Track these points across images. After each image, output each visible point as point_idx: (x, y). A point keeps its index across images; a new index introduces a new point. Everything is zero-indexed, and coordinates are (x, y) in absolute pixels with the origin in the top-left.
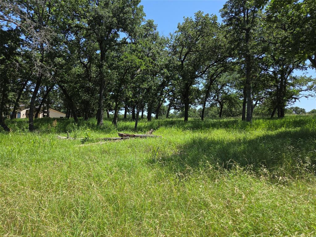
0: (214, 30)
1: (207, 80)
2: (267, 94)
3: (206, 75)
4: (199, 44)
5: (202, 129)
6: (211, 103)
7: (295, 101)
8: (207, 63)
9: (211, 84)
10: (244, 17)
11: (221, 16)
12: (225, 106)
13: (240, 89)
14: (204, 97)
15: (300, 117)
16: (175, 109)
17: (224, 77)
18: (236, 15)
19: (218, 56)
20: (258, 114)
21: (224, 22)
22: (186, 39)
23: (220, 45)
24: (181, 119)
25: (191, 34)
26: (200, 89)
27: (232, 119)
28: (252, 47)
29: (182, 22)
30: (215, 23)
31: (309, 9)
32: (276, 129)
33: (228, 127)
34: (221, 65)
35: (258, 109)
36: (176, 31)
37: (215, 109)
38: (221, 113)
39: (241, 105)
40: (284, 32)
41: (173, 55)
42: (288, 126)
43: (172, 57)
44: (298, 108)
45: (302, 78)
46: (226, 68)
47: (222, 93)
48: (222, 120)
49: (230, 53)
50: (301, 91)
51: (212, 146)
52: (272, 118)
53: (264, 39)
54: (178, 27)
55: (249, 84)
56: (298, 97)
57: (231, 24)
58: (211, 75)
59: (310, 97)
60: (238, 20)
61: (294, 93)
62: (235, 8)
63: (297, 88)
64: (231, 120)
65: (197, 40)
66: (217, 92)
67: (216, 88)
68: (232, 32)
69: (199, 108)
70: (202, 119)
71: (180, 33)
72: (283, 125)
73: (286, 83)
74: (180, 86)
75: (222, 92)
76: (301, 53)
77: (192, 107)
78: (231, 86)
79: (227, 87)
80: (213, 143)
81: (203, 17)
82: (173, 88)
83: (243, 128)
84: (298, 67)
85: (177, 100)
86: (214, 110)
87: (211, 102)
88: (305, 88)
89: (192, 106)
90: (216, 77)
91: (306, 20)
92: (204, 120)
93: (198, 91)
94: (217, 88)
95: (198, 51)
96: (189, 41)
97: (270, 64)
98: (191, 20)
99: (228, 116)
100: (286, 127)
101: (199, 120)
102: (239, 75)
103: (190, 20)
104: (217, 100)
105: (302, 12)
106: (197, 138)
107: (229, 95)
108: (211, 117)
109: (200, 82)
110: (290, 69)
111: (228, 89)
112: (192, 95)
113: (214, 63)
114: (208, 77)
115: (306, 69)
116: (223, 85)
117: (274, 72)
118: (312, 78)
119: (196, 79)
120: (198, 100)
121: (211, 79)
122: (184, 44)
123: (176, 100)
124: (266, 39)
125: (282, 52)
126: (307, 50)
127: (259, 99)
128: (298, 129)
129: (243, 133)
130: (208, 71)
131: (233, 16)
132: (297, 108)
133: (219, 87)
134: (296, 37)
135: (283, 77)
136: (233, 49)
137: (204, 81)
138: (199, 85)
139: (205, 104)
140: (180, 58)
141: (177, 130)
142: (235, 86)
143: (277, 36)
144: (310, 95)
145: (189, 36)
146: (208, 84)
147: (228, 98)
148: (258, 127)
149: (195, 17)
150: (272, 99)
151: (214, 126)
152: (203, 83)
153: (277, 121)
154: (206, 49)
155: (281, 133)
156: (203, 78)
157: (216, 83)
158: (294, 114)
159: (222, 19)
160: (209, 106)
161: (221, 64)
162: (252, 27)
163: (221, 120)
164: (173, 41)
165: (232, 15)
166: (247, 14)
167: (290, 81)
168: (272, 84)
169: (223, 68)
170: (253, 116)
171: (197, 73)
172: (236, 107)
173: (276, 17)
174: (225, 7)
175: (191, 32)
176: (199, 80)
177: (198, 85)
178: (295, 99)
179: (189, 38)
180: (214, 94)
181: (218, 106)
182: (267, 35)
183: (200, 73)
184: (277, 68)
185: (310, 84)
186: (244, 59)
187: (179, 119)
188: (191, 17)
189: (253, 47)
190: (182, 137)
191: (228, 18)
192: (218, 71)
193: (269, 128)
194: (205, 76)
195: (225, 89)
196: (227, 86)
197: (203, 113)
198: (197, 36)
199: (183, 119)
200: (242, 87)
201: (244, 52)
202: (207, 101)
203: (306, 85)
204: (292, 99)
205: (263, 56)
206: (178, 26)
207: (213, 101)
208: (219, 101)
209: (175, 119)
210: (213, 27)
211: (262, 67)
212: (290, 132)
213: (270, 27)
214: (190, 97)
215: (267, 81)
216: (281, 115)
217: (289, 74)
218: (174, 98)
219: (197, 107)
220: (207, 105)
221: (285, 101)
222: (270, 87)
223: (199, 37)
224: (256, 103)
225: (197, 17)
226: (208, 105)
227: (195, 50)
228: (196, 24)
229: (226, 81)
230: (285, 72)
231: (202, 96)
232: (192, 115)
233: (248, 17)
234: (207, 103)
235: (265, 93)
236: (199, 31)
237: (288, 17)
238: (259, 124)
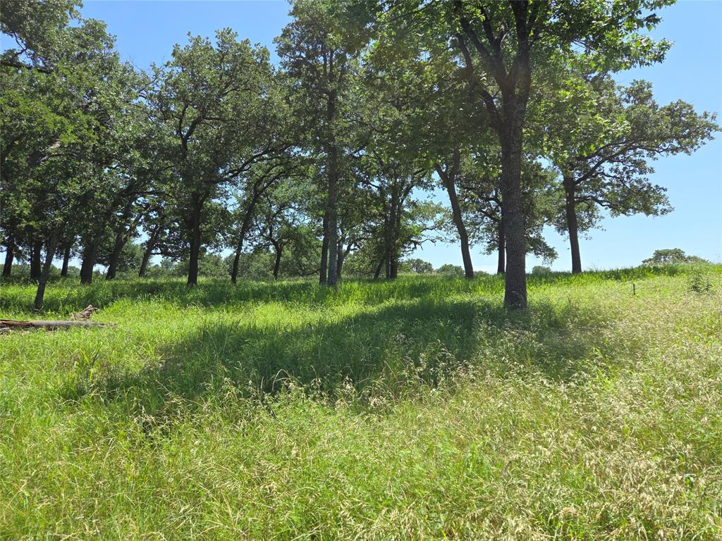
0: (262, 79)
1: (246, 189)
2: (367, 231)
3: (245, 180)
4: (227, 104)
5: (229, 304)
6: (255, 243)
7: (415, 248)
8: (246, 150)
9: (255, 201)
10: (325, 65)
11: (277, 53)
12: (287, 253)
13: (318, 217)
14: (238, 230)
15: (423, 277)
16: (164, 253)
17: (285, 188)
18: (309, 57)
19: (270, 140)
20: (352, 271)
21: (285, 68)
22: (196, 87)
23: (275, 116)
24: (180, 280)
25: (208, 77)
26: (230, 209)
27: (301, 281)
28: (340, 131)
29: (185, 44)
30: (264, 66)
31: (436, 75)
32: (381, 302)
33: (289, 299)
34: (279, 161)
35: (352, 261)
36: (168, 63)
37: (265, 257)
38: (277, 268)
39: (319, 250)
40: (397, 112)
41: (161, 120)
42: (401, 296)
43: (158, 126)
44: (421, 262)
45: (428, 205)
46: (289, 169)
47: (280, 223)
48: (278, 283)
49: (296, 137)
50: (425, 229)
51: (247, 343)
52: (376, 280)
53: (362, 119)
54: (174, 54)
55: (334, 208)
56: (419, 241)
57: (299, 75)
58: (257, 179)
59: (438, 241)
60: (313, 68)
61: (414, 232)
62: (307, 42)
63: (418, 223)
64: (299, 282)
65: (222, 94)
66: (270, 219)
67: (267, 210)
68: (302, 92)
69: (229, 255)
70: (234, 280)
71: (180, 70)
72: (393, 293)
73: (401, 212)
74: (179, 197)
75: (280, 220)
76: (421, 157)
77: (209, 251)
78: (299, 210)
79: (292, 210)
80: (254, 334)
81: (237, 45)
82: (159, 202)
83: (320, 300)
84: (420, 183)
85: (170, 232)
86: (262, 260)
87: (255, 240)
88: (430, 224)
89: (208, 248)
90: (267, 186)
91: (431, 96)
92: (238, 283)
93: (224, 213)
94: (270, 211)
95: (224, 121)
96: (202, 92)
97: (374, 170)
98: (207, 43)
99: (294, 273)
100: (397, 298)
101: (225, 281)
102: (314, 187)
103: (204, 44)
104: (269, 238)
105: (426, 80)
106: (213, 326)
107: (296, 229)
108: (256, 275)
109: (230, 193)
110: (408, 185)
111: (293, 215)
112: (209, 223)
113: (263, 154)
114: (249, 184)
115: (433, 189)
116: (283, 206)
117: (380, 188)
118: (443, 207)
119: (220, 186)
120: (224, 234)
121: (255, 188)
122: (190, 98)
123: (168, 231)
124: (366, 120)
125: (391, 154)
126: (432, 153)
127: (354, 240)
128: (416, 301)
129: (319, 311)
130: (248, 170)
131: (302, 57)
132: (419, 261)
133: (274, 209)
134: (416, 123)
135: (394, 200)
136: (303, 130)
137: (240, 193)
138: (227, 199)
139: (241, 244)
140: (179, 130)
141: (165, 308)
142: (306, 210)
143: (385, 118)
144: (438, 238)
145: (202, 82)
146: (249, 199)
147: (292, 235)
148: (348, 298)
149: (217, 40)
150: (377, 242)
151: (260, 296)
152: (236, 197)
153: (384, 287)
154: (243, 119)
155: (388, 309)
156: (236, 185)
157: (268, 199)
158: (414, 273)
159: (280, 59)
160: (251, 250)
161: (279, 158)
162: (339, 89)
163: (277, 284)
164: (160, 83)
165: (300, 56)
166: (331, 62)
167: (407, 210)
168: (375, 211)
169: (282, 167)
170: (343, 276)
171: (221, 171)
172: (309, 254)
173: (382, 79)
174: (286, 33)
175: (208, 73)
176: (227, 189)
177: (225, 200)
178: (416, 243)
179: (203, 85)
180: (263, 225)
181: (273, 252)
182: (367, 112)
183: (230, 172)
184: (386, 181)
185: (439, 217)
186: (324, 154)
187: (175, 280)
188: (208, 38)
189: (341, 131)
190: (174, 325)
191: (292, 60)
192: (271, 172)
193: (369, 301)
194: (242, 181)
195: (286, 214)
196: (291, 207)
197: (235, 266)
198: (223, 86)
199: (185, 279)
200: (321, 213)
201: (324, 141)
202: (246, 239)
203: (432, 219)
204: (409, 244)
205: (361, 154)
206: (174, 51)
207: (261, 240)
208: (273, 241)
209: (162, 280)
210: (260, 73)
211: (359, 175)
212: (403, 305)
213: (372, 97)
214: (204, 227)
215: (368, 205)
216: (392, 275)
217: (405, 195)
218: (161, 228)
219: (221, 251)
220: (246, 248)
221: (398, 246)
222: (373, 217)
223: (226, 87)
224: (349, 249)
225: (223, 41)
226: (248, 248)
227: (217, 116)
228: (219, 56)
229: (288, 197)
230: (400, 191)
231: (235, 227)
232: (209, 271)
233: (332, 67)
234: (245, 243)
235: (364, 228)
236: (227, 73)
237: (403, 85)
238: (350, 292)
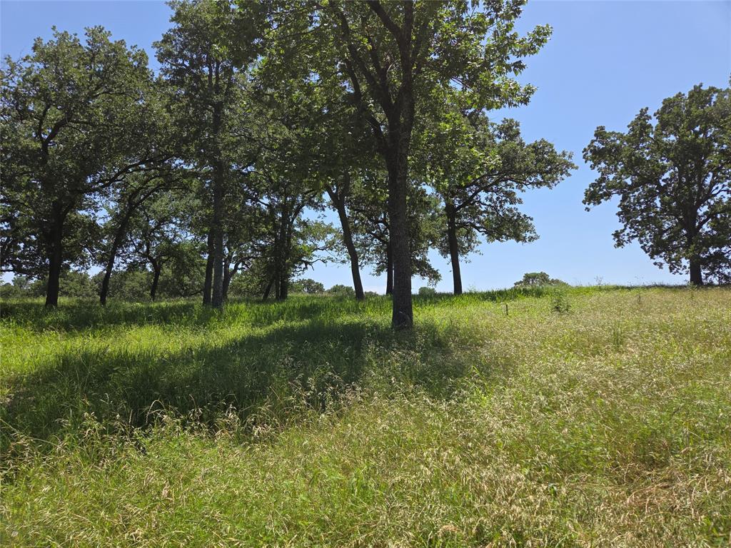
0: (140, 84)
1: (119, 201)
2: (256, 250)
3: (118, 191)
4: (98, 107)
5: (96, 327)
6: (128, 260)
7: (306, 268)
8: (120, 159)
9: (129, 214)
10: (210, 76)
11: (157, 58)
12: (167, 271)
13: (202, 234)
14: (109, 245)
15: (314, 298)
16: (17, 270)
17: (166, 201)
18: (192, 65)
19: (148, 149)
20: (239, 292)
21: (165, 75)
22: (60, 87)
23: (154, 124)
24: (36, 301)
25: (76, 77)
26: (100, 222)
27: (182, 302)
28: (226, 145)
29: (48, 38)
30: (141, 71)
31: (325, 98)
32: (270, 323)
33: (168, 322)
34: (158, 172)
35: (240, 281)
36: (28, 57)
37: (140, 275)
38: (155, 287)
39: (203, 269)
40: (287, 131)
41: (16, 119)
42: (291, 318)
43: (12, 126)
44: (313, 282)
45: (319, 225)
46: (170, 181)
47: (158, 239)
48: (156, 305)
49: (178, 148)
50: (316, 249)
51: (116, 371)
52: (265, 301)
53: (250, 134)
54: (35, 48)
55: (220, 225)
56: (310, 261)
57: (181, 84)
58: (132, 191)
59: (329, 262)
60: (197, 78)
61: (305, 252)
62: (190, 51)
63: (309, 243)
64: (179, 303)
65: (92, 96)
66: (147, 235)
67: (144, 225)
68: (185, 102)
69: (97, 273)
70: (103, 301)
71: (42, 66)
72: (282, 314)
73: (291, 231)
74: (37, 207)
75: (159, 235)
76: (311, 177)
77: (73, 268)
78: (180, 225)
79: (173, 226)
80: (124, 361)
81: (111, 44)
82: (12, 211)
83: (203, 321)
84: (311, 203)
85: (25, 247)
86: (138, 279)
87: (129, 257)
88: (321, 244)
89: (71, 265)
90: (144, 199)
91: (320, 118)
92: (108, 304)
93: (93, 226)
94: (147, 226)
95: (94, 126)
96: (68, 93)
97: (263, 188)
98: (75, 40)
99: (175, 294)
100: (287, 319)
101: (92, 302)
102: (198, 202)
103: (72, 41)
104: (146, 255)
105: (315, 101)
106: (74, 353)
107: (177, 246)
108: (130, 295)
109: (100, 204)
110: (299, 205)
111: (174, 231)
112: (73, 237)
113: (140, 164)
114: (123, 195)
115: (323, 210)
116: (163, 220)
117: (269, 206)
118: (334, 227)
119: (88, 196)
120: (92, 250)
121: (130, 200)
122: (53, 98)
123: (22, 245)
124: (255, 136)
125: (280, 171)
126: (322, 174)
127: (242, 259)
128: (306, 322)
129: (202, 334)
130: (121, 180)
131: (186, 66)
132: (310, 282)
133: (152, 223)
134: (306, 143)
135: (285, 220)
136: (185, 141)
137: (112, 205)
138: (96, 211)
139: (112, 261)
140: (39, 133)
141: (16, 333)
142: (190, 225)
143: (275, 135)
144: (329, 259)
145: (68, 81)
146: (122, 212)
147: (172, 252)
148: (234, 319)
149: (87, 38)
150: (266, 262)
151: (133, 319)
152: (108, 209)
153: (273, 308)
154: (117, 125)
155: (277, 331)
156: (107, 196)
157: (145, 213)
158: (305, 294)
159: (160, 65)
160: (124, 268)
161: (158, 169)
162: (226, 102)
163: (154, 305)
164: (16, 79)
165: (183, 64)
166: (217, 73)
167: (297, 229)
168: (264, 229)
169: (162, 179)
170: (229, 296)
171: (89, 180)
172: (192, 273)
173: (271, 95)
174: (167, 39)
175: (76, 73)
176: (96, 200)
177: (94, 212)
178: (307, 263)
179: (69, 85)
180: (138, 240)
181: (150, 270)
182: (256, 128)
183: (100, 181)
184: (276, 199)
185: (330, 237)
186: (210, 168)
187: (30, 301)
188: (76, 35)
189: (228, 145)
190: (28, 353)
191: (174, 67)
192: (149, 184)
193: (257, 322)
194: (115, 192)
195: (166, 229)
196: (172, 222)
197: (105, 285)
198: (93, 87)
199: (42, 300)
200: (206, 229)
201: (208, 153)
202: (119, 256)
203: (323, 239)
204: (300, 264)
205: (249, 170)
206: (35, 44)
207: (137, 257)
208: (151, 258)
209: (13, 301)
210: (137, 77)
211: (247, 191)
212: (292, 327)
213: (260, 113)
214: (67, 241)
215: (257, 223)
216: (282, 296)
217: (296, 215)
218: (13, 241)
219: (87, 269)
220: (119, 266)
221: (289, 266)
222: (262, 236)
223: (97, 89)
224: (236, 268)
225: (94, 39)
226: (120, 265)
227: (85, 120)
228: (89, 55)
229: (169, 212)
230: (290, 210)
231: (105, 242)
232: (73, 291)
233: (218, 78)
234: (117, 260)
235: (252, 247)
236: (98, 74)
237: (292, 103)
238: (237, 314)
